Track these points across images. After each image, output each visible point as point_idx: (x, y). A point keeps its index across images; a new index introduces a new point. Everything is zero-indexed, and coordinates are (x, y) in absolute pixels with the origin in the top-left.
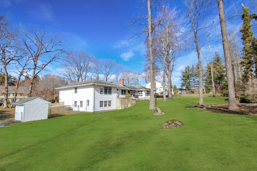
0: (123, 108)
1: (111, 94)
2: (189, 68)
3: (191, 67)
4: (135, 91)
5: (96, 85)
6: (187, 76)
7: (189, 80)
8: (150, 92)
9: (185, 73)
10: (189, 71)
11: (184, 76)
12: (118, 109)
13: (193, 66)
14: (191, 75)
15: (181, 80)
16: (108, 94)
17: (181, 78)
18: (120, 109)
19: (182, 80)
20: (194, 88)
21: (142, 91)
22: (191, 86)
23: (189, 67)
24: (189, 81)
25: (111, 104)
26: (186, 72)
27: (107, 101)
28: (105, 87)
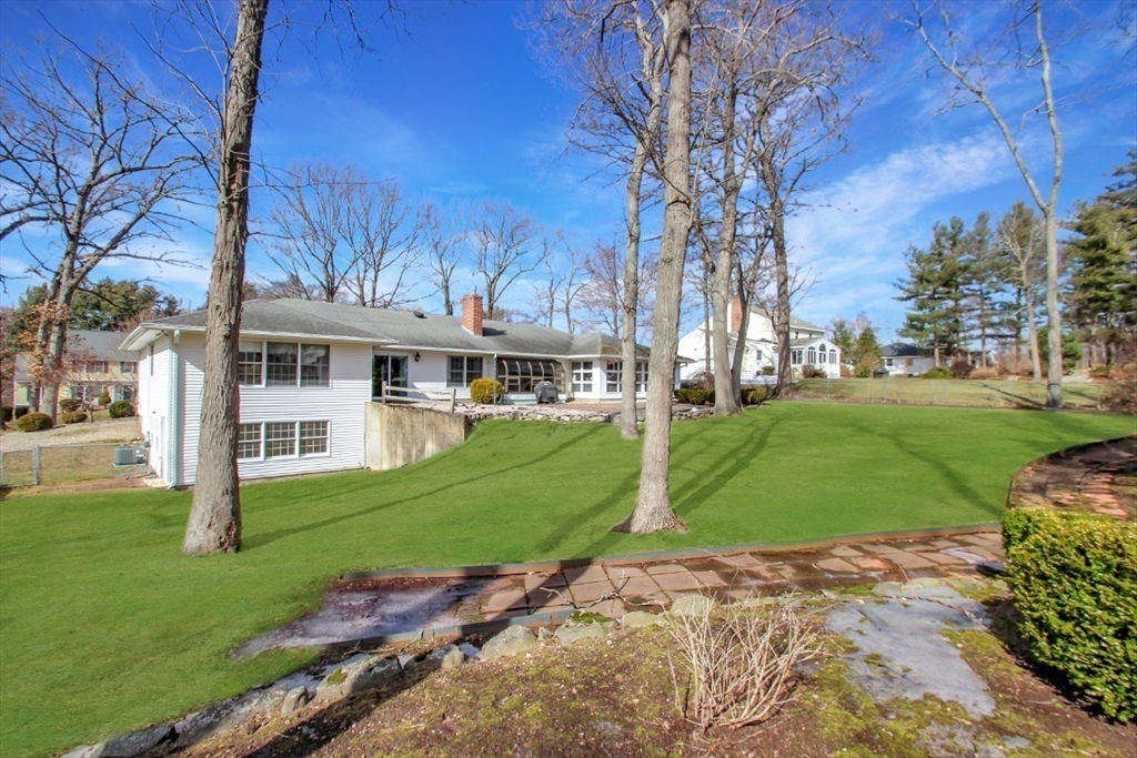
0: (400, 463)
1: (327, 384)
2: (960, 231)
3: (970, 228)
4: (553, 361)
5: (177, 332)
6: (940, 278)
7: (956, 300)
8: (646, 369)
9: (928, 261)
10: (959, 247)
11: (921, 279)
12: (375, 468)
13: (982, 218)
14: (965, 269)
15: (903, 299)
16: (299, 381)
17: (901, 288)
18: (385, 467)
19: (909, 298)
20: (979, 342)
21: (588, 365)
22: (962, 335)
23: (958, 226)
24: (951, 303)
25: (328, 441)
26: (940, 254)
27: (294, 423)
28: (268, 343)
